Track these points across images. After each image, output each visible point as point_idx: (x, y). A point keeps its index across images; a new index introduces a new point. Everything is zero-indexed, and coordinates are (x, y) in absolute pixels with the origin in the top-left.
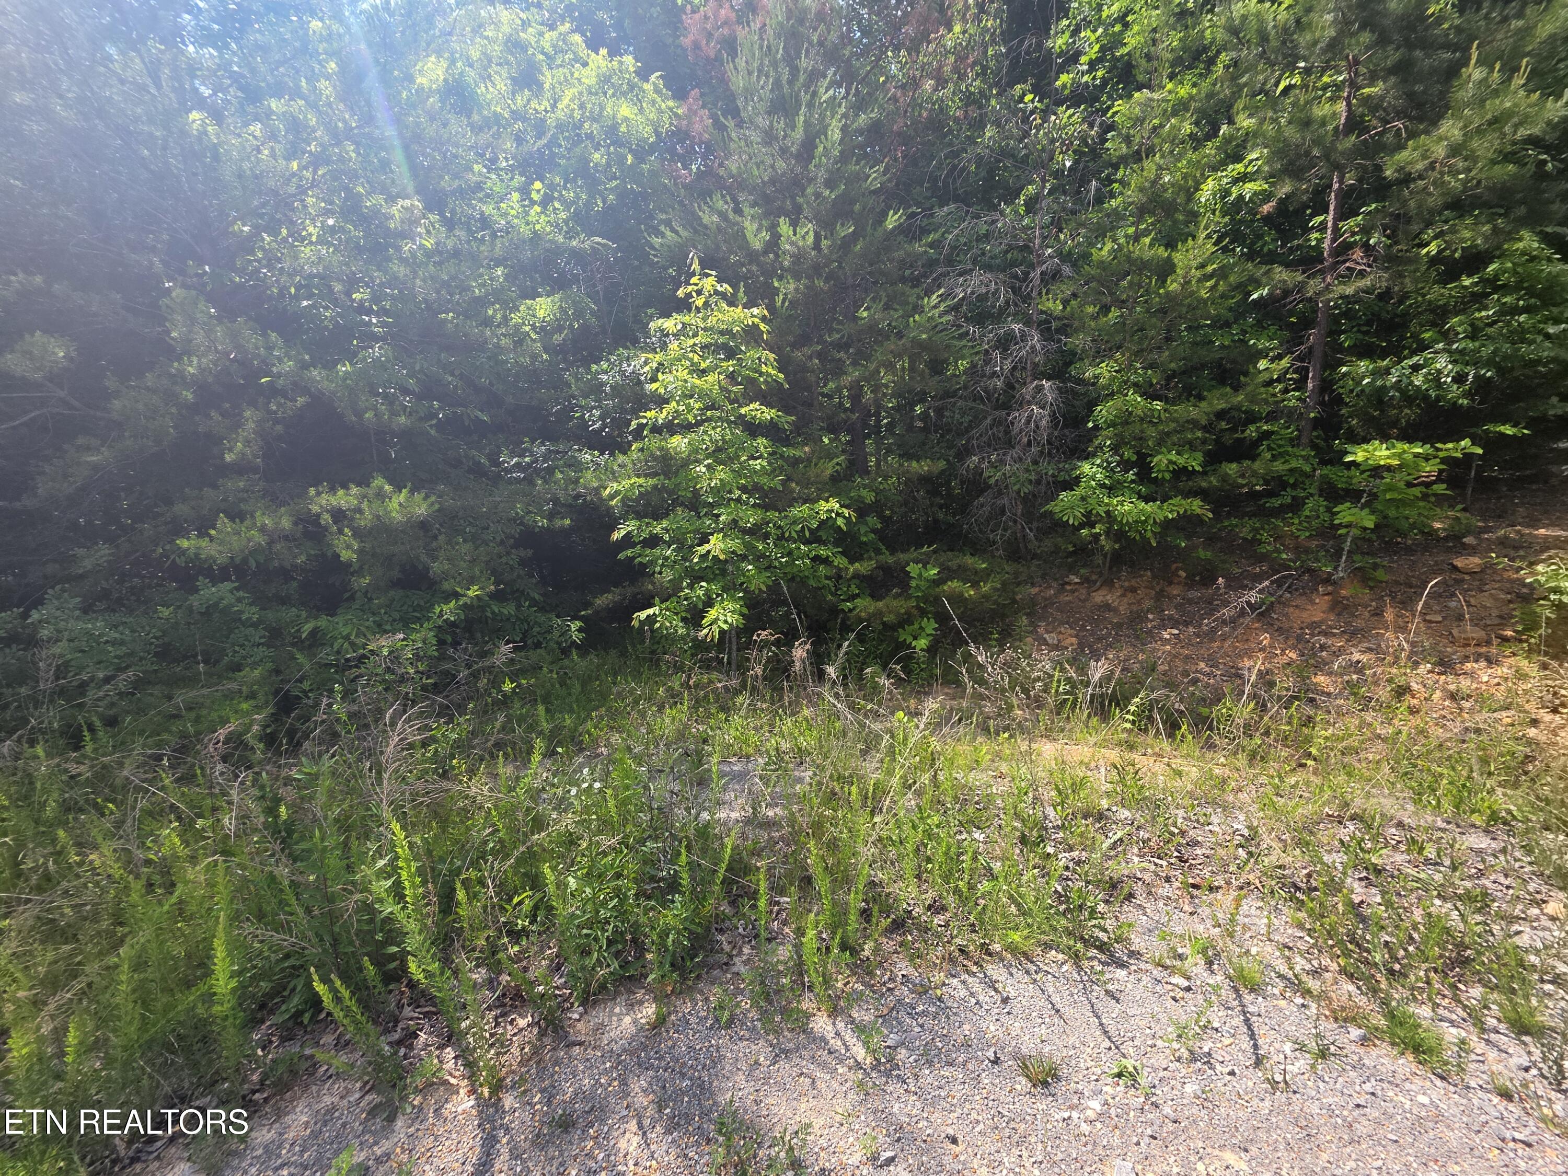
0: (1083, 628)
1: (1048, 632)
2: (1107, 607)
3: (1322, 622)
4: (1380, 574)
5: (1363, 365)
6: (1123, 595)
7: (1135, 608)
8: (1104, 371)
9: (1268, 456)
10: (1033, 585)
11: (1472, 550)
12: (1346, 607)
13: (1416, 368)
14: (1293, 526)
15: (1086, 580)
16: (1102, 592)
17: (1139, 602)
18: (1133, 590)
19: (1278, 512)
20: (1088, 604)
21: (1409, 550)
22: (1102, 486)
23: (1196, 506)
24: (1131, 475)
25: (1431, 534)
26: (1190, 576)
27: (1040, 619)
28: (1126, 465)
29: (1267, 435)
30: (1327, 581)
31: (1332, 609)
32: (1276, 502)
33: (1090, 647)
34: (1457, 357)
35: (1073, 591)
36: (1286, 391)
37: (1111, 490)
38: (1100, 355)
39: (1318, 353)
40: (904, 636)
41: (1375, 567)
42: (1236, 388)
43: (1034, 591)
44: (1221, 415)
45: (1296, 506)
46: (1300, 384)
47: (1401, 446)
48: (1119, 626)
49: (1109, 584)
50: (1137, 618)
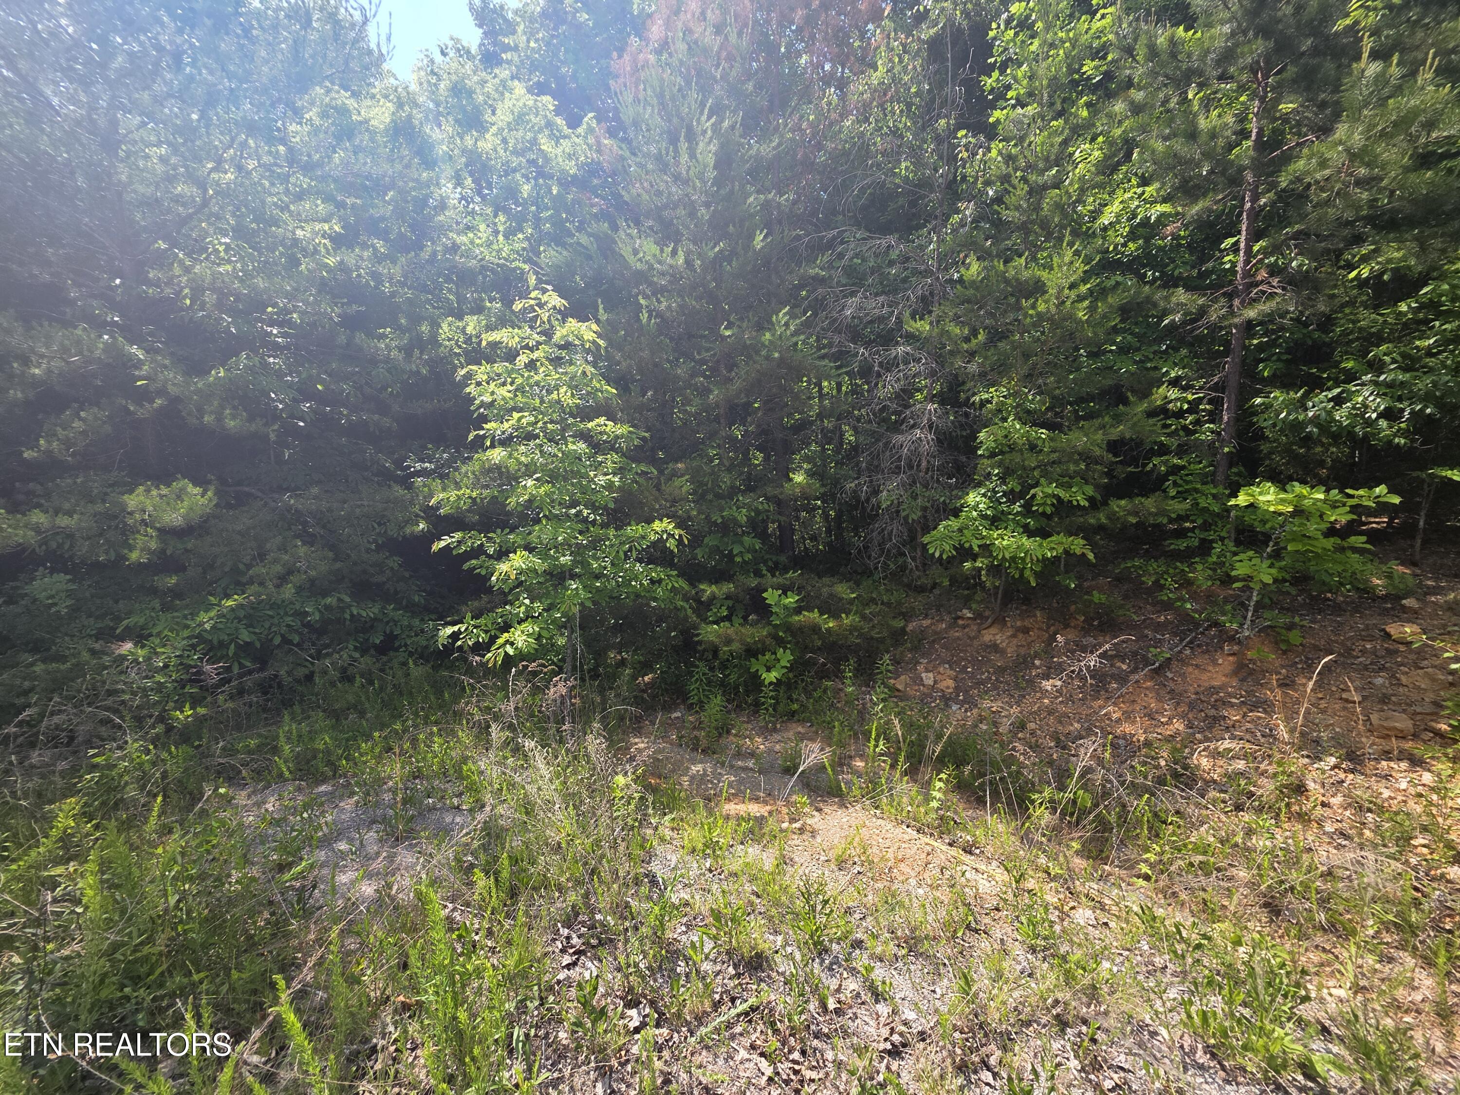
0: (964, 670)
1: (927, 671)
2: (994, 647)
3: (1222, 688)
4: (1295, 637)
5: (1278, 396)
6: (1014, 636)
7: (1022, 651)
8: (995, 395)
9: (1173, 492)
10: (926, 616)
11: (1412, 616)
12: (1252, 672)
13: (1338, 401)
14: (1200, 574)
15: (979, 616)
16: (993, 630)
17: (1029, 645)
18: (1026, 631)
19: (1186, 556)
20: (976, 643)
21: (1338, 609)
22: (984, 517)
23: (1078, 545)
24: (1017, 508)
25: (1366, 592)
26: (1089, 620)
27: (923, 656)
28: (1012, 496)
29: (1175, 470)
30: (1232, 639)
31: (1235, 673)
32: (1182, 544)
33: (966, 692)
34: (1388, 389)
35: (964, 627)
36: (1198, 422)
37: (995, 521)
38: (988, 379)
39: (1233, 382)
40: (755, 666)
41: (1290, 627)
42: (1118, 419)
43: (926, 623)
44: (1114, 446)
45: (1205, 548)
46: (1214, 417)
47: (1299, 489)
48: (1001, 670)
49: (1000, 621)
50: (1024, 662)
